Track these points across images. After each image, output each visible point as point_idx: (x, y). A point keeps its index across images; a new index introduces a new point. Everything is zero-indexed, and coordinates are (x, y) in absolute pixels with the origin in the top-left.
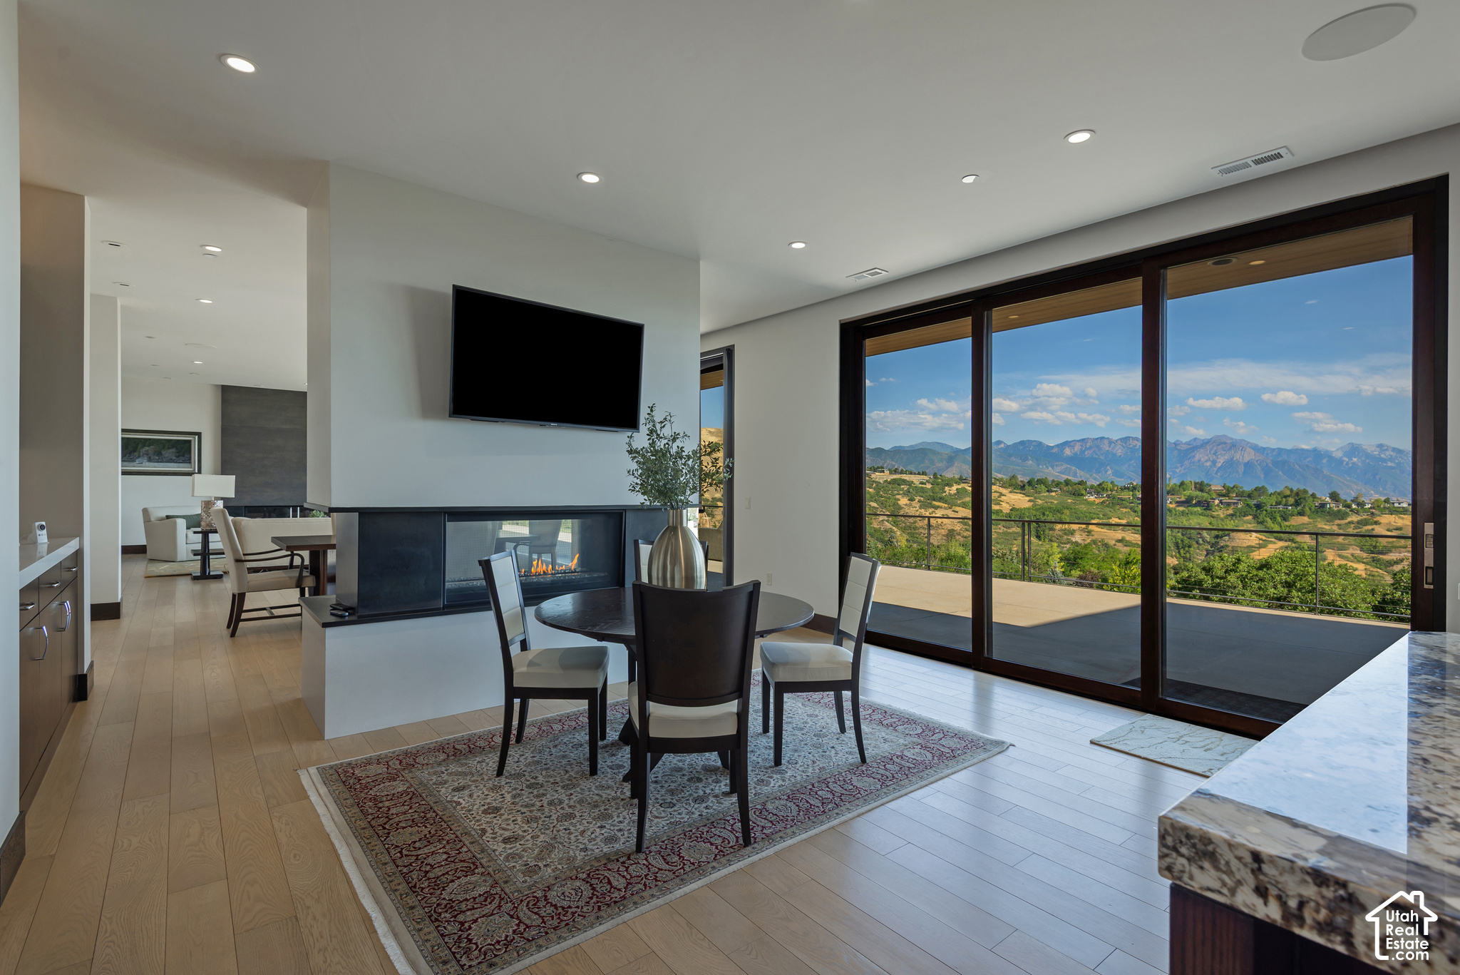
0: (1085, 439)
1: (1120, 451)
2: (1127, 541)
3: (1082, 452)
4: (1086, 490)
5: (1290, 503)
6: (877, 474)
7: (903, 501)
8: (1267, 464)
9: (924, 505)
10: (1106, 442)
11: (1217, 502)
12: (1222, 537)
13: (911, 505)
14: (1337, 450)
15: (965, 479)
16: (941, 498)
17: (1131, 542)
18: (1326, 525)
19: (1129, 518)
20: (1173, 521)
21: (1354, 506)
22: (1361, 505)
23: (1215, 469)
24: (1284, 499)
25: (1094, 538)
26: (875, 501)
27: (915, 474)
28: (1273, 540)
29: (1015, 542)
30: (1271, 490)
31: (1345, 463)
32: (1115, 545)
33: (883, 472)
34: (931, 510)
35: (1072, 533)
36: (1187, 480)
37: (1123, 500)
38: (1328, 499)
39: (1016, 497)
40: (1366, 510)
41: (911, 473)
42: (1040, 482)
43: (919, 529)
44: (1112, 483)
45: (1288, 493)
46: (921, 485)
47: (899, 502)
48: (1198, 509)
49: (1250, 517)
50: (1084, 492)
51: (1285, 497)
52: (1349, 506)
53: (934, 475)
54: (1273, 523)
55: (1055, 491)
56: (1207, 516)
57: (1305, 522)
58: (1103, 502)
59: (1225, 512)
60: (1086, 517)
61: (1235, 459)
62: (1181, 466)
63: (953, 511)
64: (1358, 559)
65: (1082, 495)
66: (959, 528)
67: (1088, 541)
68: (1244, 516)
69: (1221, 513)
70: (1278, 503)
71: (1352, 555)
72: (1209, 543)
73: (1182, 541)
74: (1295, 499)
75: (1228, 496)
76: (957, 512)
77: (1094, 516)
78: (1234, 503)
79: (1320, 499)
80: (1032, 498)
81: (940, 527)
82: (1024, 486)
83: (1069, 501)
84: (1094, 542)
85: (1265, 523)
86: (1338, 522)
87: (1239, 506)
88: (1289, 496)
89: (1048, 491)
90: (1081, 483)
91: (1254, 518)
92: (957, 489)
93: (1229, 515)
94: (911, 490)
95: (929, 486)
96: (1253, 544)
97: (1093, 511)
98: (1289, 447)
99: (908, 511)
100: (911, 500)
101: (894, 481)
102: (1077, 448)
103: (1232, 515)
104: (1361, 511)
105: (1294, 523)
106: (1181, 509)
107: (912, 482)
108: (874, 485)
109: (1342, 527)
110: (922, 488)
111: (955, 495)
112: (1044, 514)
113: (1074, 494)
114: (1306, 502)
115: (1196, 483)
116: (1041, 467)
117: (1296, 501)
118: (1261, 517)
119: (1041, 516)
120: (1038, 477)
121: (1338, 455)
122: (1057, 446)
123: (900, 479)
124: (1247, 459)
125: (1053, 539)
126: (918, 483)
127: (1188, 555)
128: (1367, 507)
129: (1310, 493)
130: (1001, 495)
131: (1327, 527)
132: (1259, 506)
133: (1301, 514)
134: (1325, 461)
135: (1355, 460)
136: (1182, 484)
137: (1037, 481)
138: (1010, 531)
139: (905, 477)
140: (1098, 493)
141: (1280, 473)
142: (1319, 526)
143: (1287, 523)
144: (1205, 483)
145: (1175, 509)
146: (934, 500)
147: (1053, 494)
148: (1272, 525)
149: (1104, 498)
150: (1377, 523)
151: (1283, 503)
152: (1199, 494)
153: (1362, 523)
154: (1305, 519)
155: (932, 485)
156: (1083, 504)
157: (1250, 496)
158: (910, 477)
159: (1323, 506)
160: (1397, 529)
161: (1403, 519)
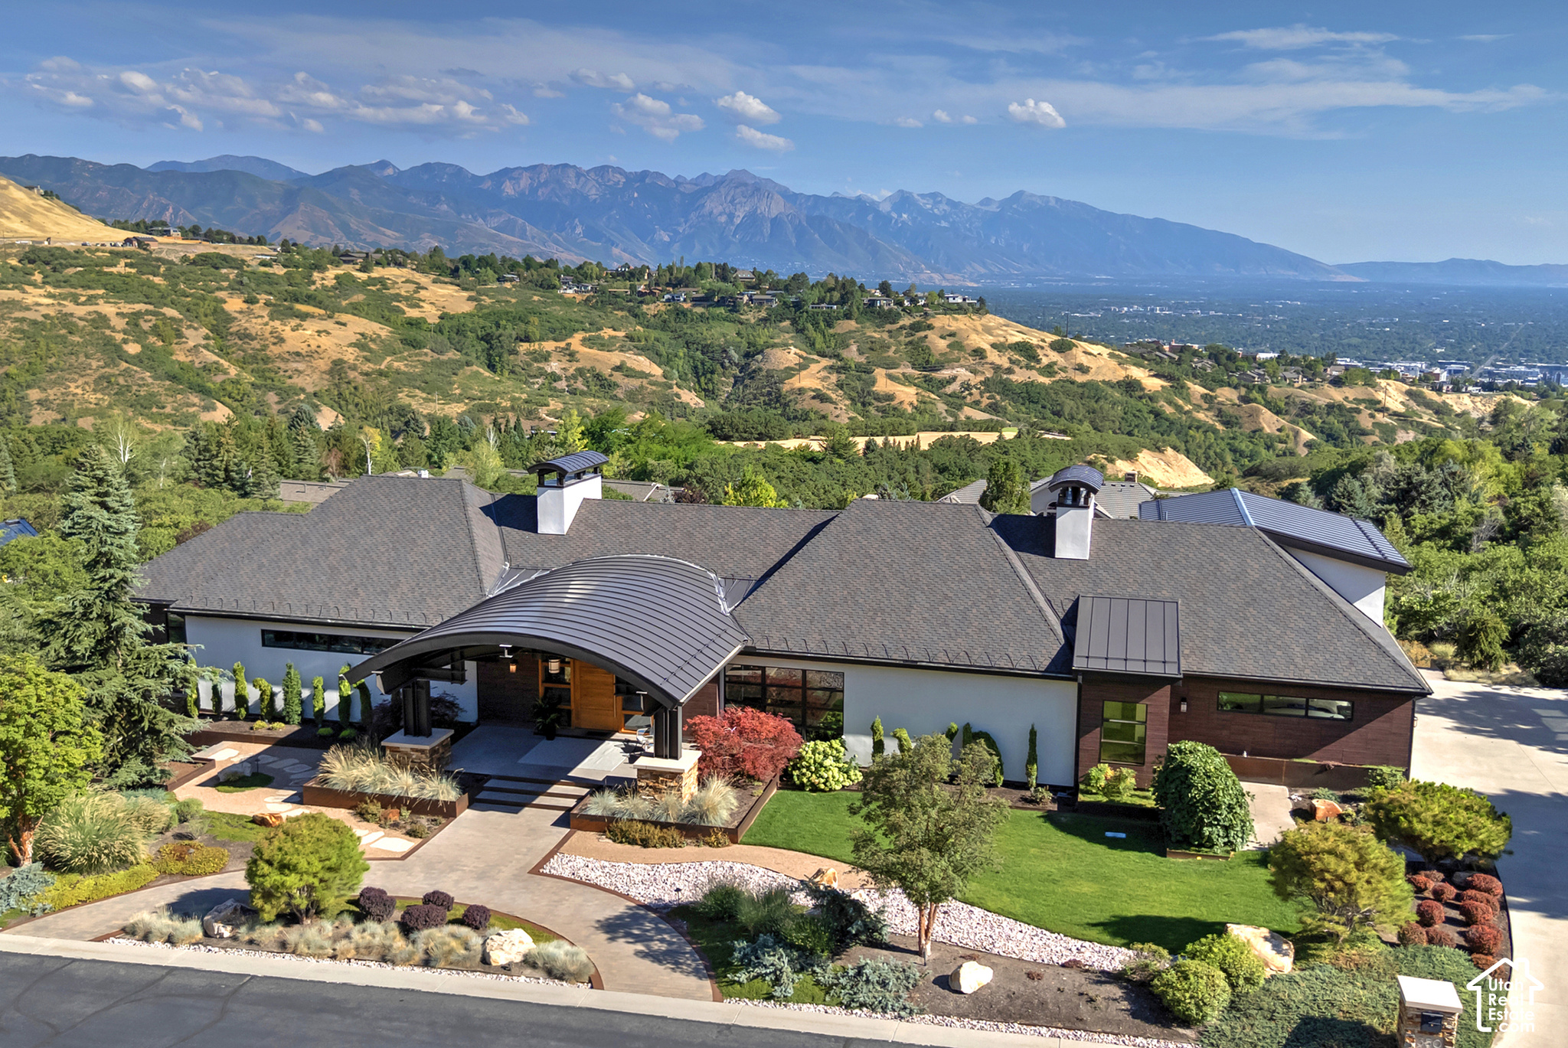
2: (629, 369)
4: (559, 277)
5: (835, 299)
6: (160, 239)
7: (234, 304)
9: (280, 312)
10: (570, 173)
11: (746, 298)
12: (753, 356)
13: (250, 312)
14: (885, 200)
15: (347, 255)
16: (309, 297)
17: (632, 370)
18: (875, 331)
19: (627, 327)
20: (689, 331)
21: (906, 303)
22: (913, 301)
24: (828, 293)
25: (579, 365)
26: (173, 304)
27: (241, 241)
28: (815, 357)
29: (455, 378)
30: (812, 279)
31: (893, 219)
32: (611, 375)
33: (167, 233)
34: (294, 322)
35: (546, 357)
36: (704, 263)
37: (617, 296)
38: (878, 293)
39: (445, 292)
40: (918, 309)
41: (232, 239)
42: (485, 262)
43: (273, 361)
44: (599, 264)
45: (832, 283)
46: (262, 268)
47: (225, 306)
48: (721, 310)
49: (787, 323)
50: (556, 282)
51: (831, 290)
52: (900, 303)
53: (284, 244)
54: (815, 331)
55: (511, 280)
56: (734, 322)
57: (853, 329)
58: (588, 300)
59: (757, 315)
60: (565, 328)
63: (337, 323)
64: (907, 380)
65: (554, 287)
66: (352, 357)
67: (572, 371)
68: (780, 321)
69: (751, 317)
70: (822, 301)
71: (903, 374)
72: (737, 365)
73: (703, 364)
74: (841, 293)
75: (760, 289)
76: (344, 325)
77: (577, 326)
78: (768, 300)
79: (869, 292)
80: (473, 294)
81: (315, 355)
82: (457, 270)
83: (536, 298)
84: (580, 372)
85: (806, 331)
86: (889, 327)
87: (774, 305)
88: (833, 289)
89: (498, 280)
90: (551, 265)
91: (792, 324)
92: (337, 276)
93: (761, 320)
94: (245, 280)
95: (279, 270)
96: (792, 365)
97: (574, 316)
98: (828, 194)
99: (247, 325)
100: (251, 301)
101: (203, 260)
102: (525, 181)
103: (765, 320)
104: (914, 309)
105: (839, 331)
106: (699, 310)
107: (243, 261)
108: (162, 269)
109: (893, 334)
110: (266, 273)
111: (334, 288)
112: (498, 326)
113: (541, 286)
114: (854, 296)
115: (717, 267)
117: (842, 297)
118: (801, 322)
119: (494, 329)
120: (477, 253)
121: (886, 207)
122: (490, 175)
123: (219, 256)
125: (517, 369)
126: (254, 263)
127: (710, 386)
128: (920, 303)
129: (859, 283)
130: (420, 287)
131: (876, 335)
132: (798, 305)
133: (848, 316)
134: (870, 217)
135: (904, 215)
136: (699, 267)
137: (480, 259)
138: (444, 358)
139: (224, 249)
140: (578, 283)
142: (869, 334)
143: (831, 331)
144: (730, 266)
145: (691, 311)
146: (297, 301)
147: (508, 285)
148: (814, 334)
149: (588, 292)
150: (930, 327)
151: (828, 299)
152: (721, 284)
153: (915, 327)
154: (852, 324)
155: (285, 266)
156: (557, 303)
157: (787, 288)
158: (234, 249)
159: (872, 303)
160: (950, 335)
161: (957, 320)
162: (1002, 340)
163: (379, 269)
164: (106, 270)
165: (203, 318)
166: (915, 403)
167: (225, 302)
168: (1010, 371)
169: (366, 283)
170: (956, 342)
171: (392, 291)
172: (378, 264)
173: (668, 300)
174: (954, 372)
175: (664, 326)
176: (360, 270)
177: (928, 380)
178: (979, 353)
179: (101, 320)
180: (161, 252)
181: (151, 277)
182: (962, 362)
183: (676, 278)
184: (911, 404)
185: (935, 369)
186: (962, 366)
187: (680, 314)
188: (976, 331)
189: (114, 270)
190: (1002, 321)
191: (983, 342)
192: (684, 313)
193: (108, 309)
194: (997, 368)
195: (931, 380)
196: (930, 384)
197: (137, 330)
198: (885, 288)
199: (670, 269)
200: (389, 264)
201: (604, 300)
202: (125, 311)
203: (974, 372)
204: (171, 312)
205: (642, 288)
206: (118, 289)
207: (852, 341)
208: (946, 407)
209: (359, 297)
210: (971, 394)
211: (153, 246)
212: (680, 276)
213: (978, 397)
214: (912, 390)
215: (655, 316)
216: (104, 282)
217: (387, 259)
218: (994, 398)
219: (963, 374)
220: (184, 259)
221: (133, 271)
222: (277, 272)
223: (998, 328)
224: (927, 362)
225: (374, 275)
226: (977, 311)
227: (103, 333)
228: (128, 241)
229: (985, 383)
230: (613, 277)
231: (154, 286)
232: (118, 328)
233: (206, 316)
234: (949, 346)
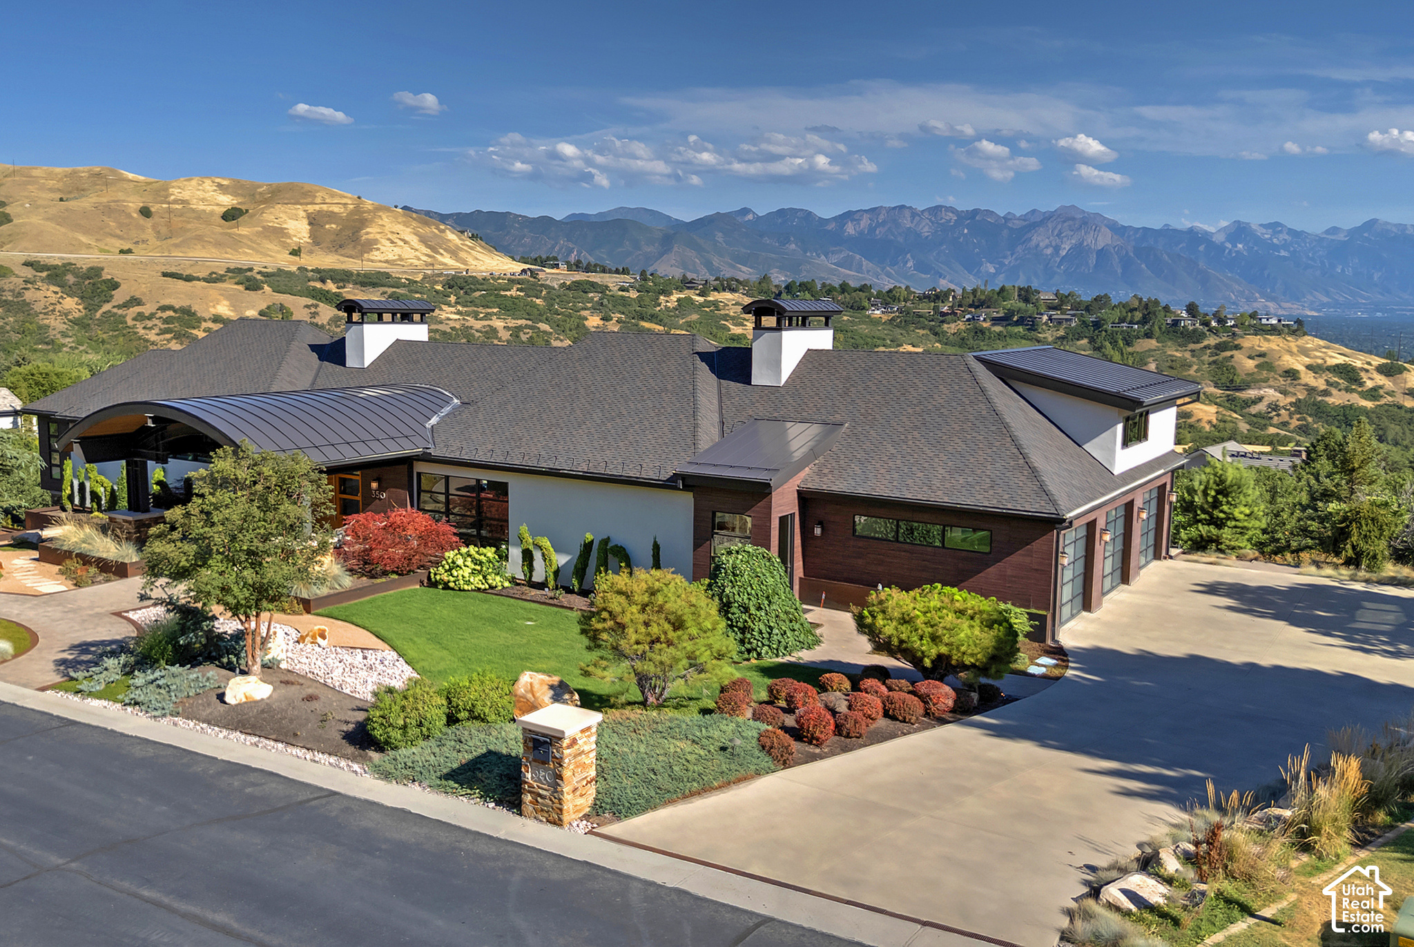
0: (876, 208)
1: (926, 229)
3: (872, 230)
4: (869, 300)
5: (1136, 319)
6: (548, 270)
7: (593, 321)
8: (1127, 252)
10: (907, 213)
11: (1045, 318)
13: (604, 328)
14: (1219, 231)
15: (690, 282)
16: (652, 316)
18: (1177, 350)
19: (926, 344)
21: (1214, 324)
22: (1222, 320)
23: (1058, 260)
24: (1129, 314)
26: (547, 321)
27: (610, 272)
30: (1114, 302)
31: (1227, 251)
33: (557, 266)
36: (1008, 285)
37: (921, 316)
38: (1184, 314)
40: (1226, 330)
41: (604, 271)
42: (804, 286)
44: (907, 288)
45: (1136, 304)
46: (621, 293)
47: (586, 323)
48: (1020, 329)
49: (1085, 341)
50: (866, 304)
51: (1132, 310)
52: (1206, 324)
53: (641, 275)
54: (1113, 349)
56: (1031, 340)
57: (1153, 348)
58: (892, 320)
59: (1055, 333)
60: (867, 344)
61: (1085, 244)
62: (1012, 255)
64: (1209, 399)
65: (864, 308)
68: (1078, 340)
69: (1048, 336)
70: (1122, 320)
74: (1143, 314)
75: (1060, 309)
77: (879, 342)
78: (1067, 320)
79: (1174, 312)
83: (845, 318)
85: (1103, 350)
86: (1192, 346)
87: (1073, 325)
88: (1135, 309)
90: (863, 288)
91: (1090, 343)
92: (679, 300)
93: (1058, 338)
94: (605, 302)
95: (633, 294)
97: (877, 334)
98: (1158, 226)
100: (607, 319)
101: (577, 285)
102: (865, 222)
103: (1063, 338)
104: (1221, 330)
105: (1138, 350)
106: (998, 329)
107: (607, 287)
108: (544, 293)
109: (1197, 353)
110: (622, 296)
111: (676, 309)
113: (852, 307)
114: (1156, 317)
115: (1020, 289)
116: (808, 254)
117: (1144, 317)
118: (1099, 341)
121: (1219, 238)
122: (834, 218)
123: (589, 283)
124: (1101, 245)
126: (616, 288)
128: (1229, 324)
129: (1163, 304)
131: (1178, 354)
132: (1097, 325)
133: (1148, 335)
134: (1201, 248)
135: (1240, 246)
136: (1003, 289)
137: (800, 286)
139: (595, 278)
140: (886, 305)
141: (1143, 266)
142: (1170, 353)
143: (1130, 349)
144: (1033, 287)
145: (989, 329)
146: (642, 319)
148: (1112, 352)
149: (894, 312)
150: (1237, 347)
151: (1128, 319)
152: (1022, 305)
153: (1221, 347)
154: (1153, 343)
155: (638, 291)
156: (864, 323)
157: (1087, 309)
158: (603, 278)
159: (1176, 323)
160: (1259, 356)
161: (1268, 340)
162: (1320, 361)
163: (716, 293)
164: (502, 293)
165: (568, 332)
166: (1215, 421)
167: (587, 319)
168: (1326, 393)
169: (702, 305)
170: (1266, 362)
171: (722, 312)
172: (715, 289)
173: (969, 320)
174: (1262, 392)
175: (962, 343)
176: (699, 295)
177: (1230, 399)
178: (1292, 374)
179: (494, 330)
180: (547, 280)
181: (534, 299)
182: (1271, 383)
183: (979, 300)
184: (1210, 422)
185: (1239, 389)
186: (1270, 387)
187: (978, 332)
188: (1290, 352)
189: (508, 293)
190: (1322, 343)
191: (1298, 364)
192: (982, 331)
193: (498, 324)
194: (1311, 390)
195: (1234, 399)
196: (1232, 403)
197: (517, 340)
198: (1192, 310)
199: (974, 292)
200: (724, 290)
201: (908, 320)
202: (510, 325)
203: (1284, 393)
204: (544, 327)
205: (945, 309)
206: (510, 308)
207: (1151, 360)
208: (1248, 427)
209: (695, 317)
210: (1278, 415)
211: (541, 275)
212: (983, 297)
213: (1287, 418)
214: (1213, 409)
215: (953, 335)
216: (499, 302)
217: (723, 285)
218: (1305, 419)
219: (1271, 394)
220: (563, 285)
221: (522, 294)
222: (631, 296)
223: (1316, 350)
224: (1232, 381)
225: (711, 299)
226: (1293, 333)
227: (492, 342)
228: (524, 271)
229: (1297, 404)
230: (920, 299)
231: (535, 306)
232: (504, 339)
233: (571, 330)
234: (1257, 366)
